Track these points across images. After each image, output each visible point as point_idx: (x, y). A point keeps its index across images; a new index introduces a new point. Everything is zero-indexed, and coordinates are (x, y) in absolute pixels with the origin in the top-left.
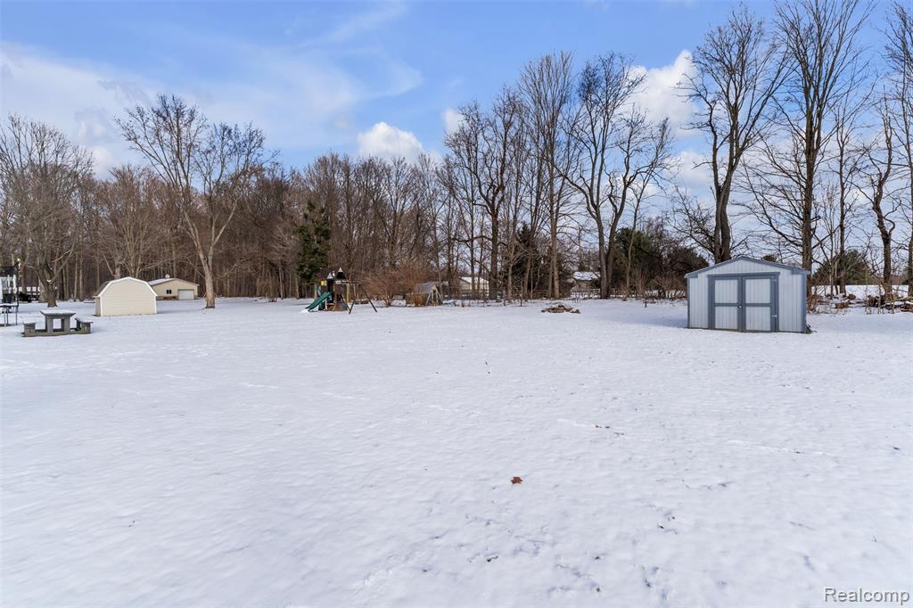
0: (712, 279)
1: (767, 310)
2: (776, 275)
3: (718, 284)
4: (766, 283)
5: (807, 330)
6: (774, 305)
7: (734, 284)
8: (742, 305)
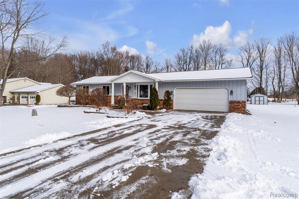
0: (255, 97)
1: (263, 101)
2: (264, 96)
3: (256, 97)
4: (263, 97)
5: (267, 104)
6: (264, 101)
7: (258, 98)
8: (259, 101)
